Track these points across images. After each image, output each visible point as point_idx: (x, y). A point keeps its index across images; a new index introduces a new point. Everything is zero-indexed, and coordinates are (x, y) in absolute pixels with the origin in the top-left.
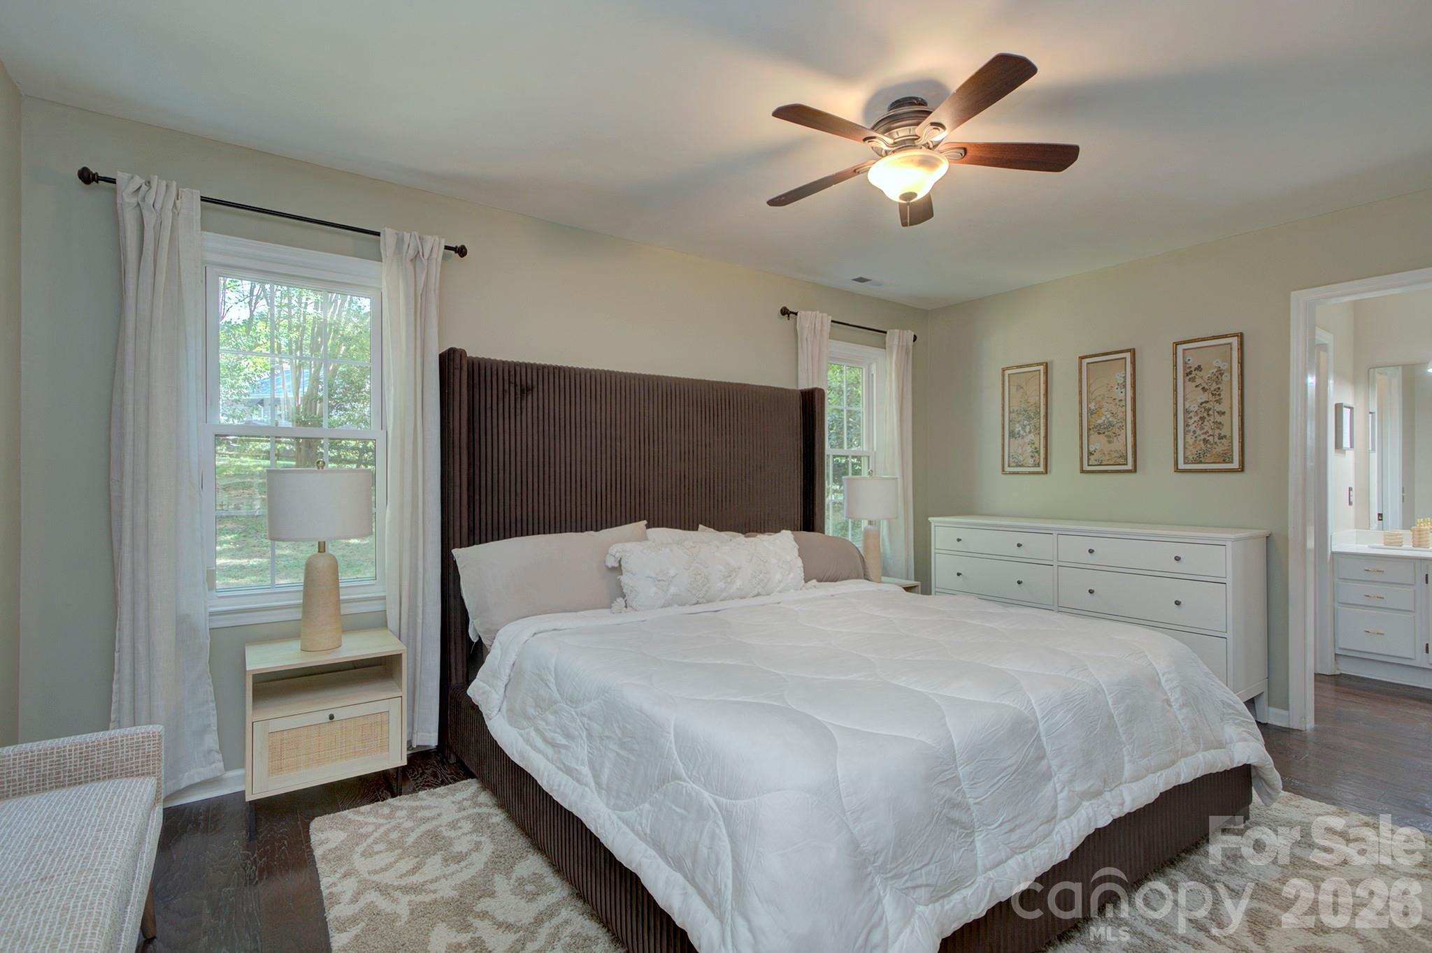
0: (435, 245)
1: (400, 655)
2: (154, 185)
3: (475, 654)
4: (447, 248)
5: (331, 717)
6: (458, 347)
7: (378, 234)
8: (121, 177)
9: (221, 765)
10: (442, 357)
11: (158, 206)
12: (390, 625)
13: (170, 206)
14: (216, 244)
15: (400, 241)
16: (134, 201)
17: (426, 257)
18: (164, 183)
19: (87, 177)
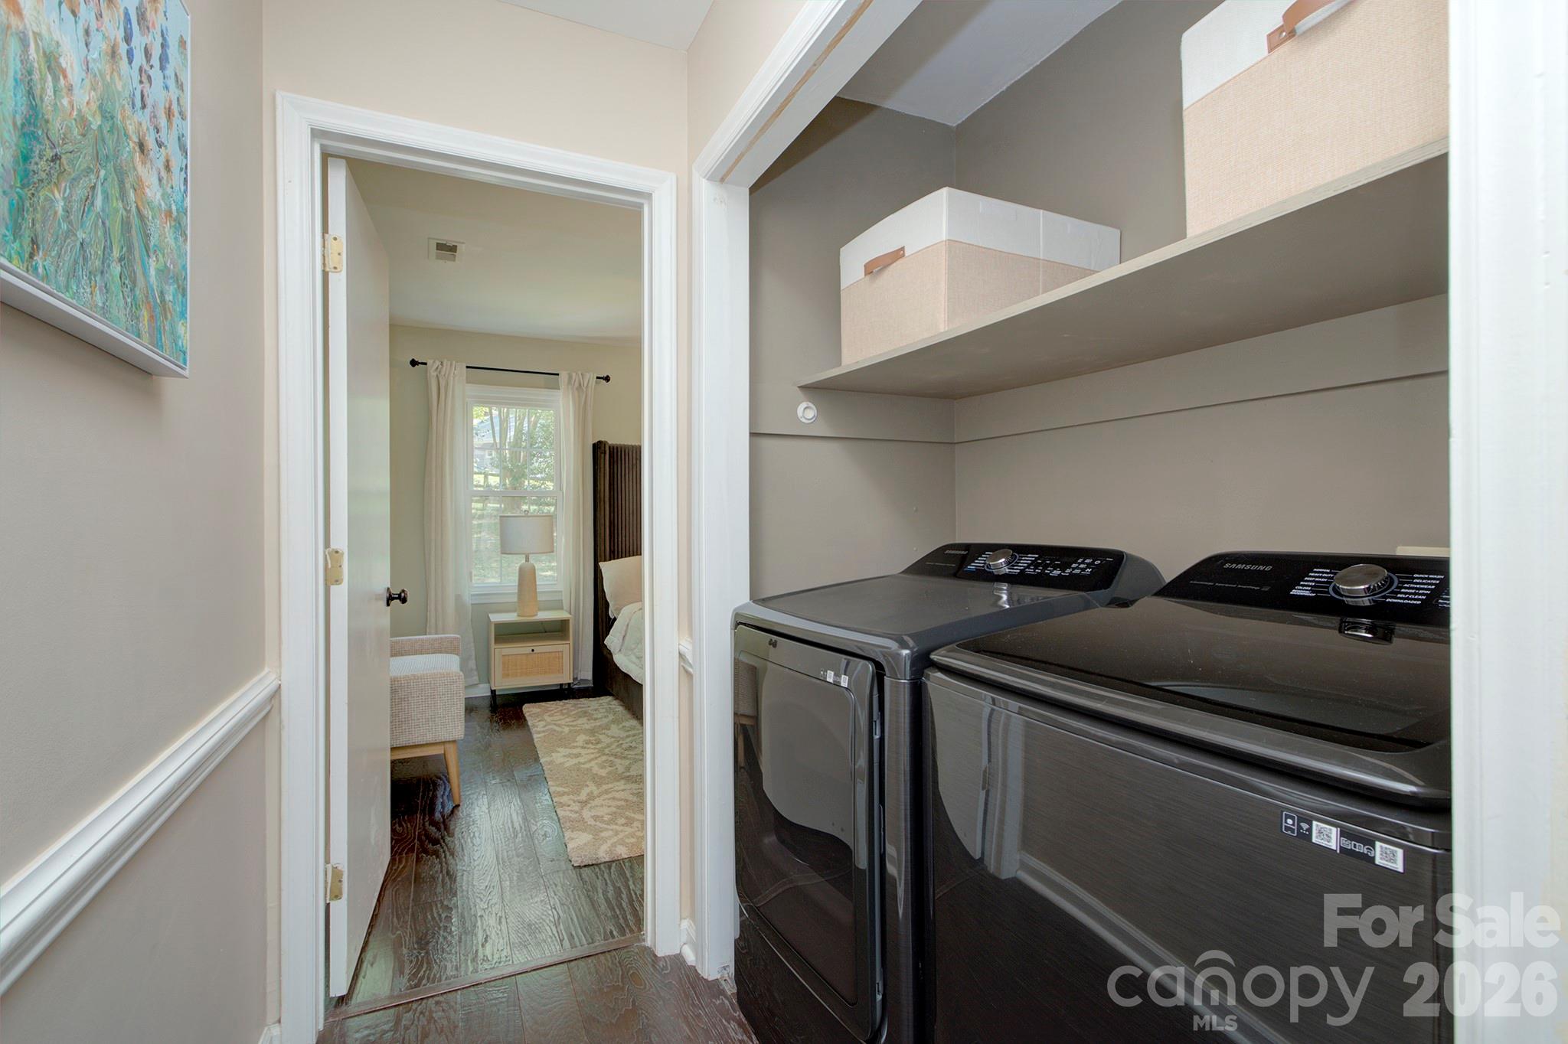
0: (590, 378)
1: (568, 620)
2: (445, 365)
3: (611, 623)
4: (598, 378)
5: (533, 650)
6: (603, 440)
7: (558, 374)
8: (430, 362)
9: (476, 678)
10: (594, 445)
11: (446, 376)
12: (565, 608)
13: (452, 375)
14: (472, 390)
15: (570, 377)
16: (435, 374)
17: (585, 385)
18: (449, 363)
19: (414, 363)
